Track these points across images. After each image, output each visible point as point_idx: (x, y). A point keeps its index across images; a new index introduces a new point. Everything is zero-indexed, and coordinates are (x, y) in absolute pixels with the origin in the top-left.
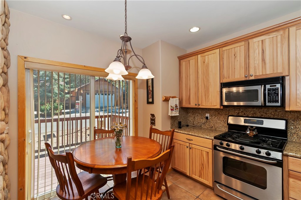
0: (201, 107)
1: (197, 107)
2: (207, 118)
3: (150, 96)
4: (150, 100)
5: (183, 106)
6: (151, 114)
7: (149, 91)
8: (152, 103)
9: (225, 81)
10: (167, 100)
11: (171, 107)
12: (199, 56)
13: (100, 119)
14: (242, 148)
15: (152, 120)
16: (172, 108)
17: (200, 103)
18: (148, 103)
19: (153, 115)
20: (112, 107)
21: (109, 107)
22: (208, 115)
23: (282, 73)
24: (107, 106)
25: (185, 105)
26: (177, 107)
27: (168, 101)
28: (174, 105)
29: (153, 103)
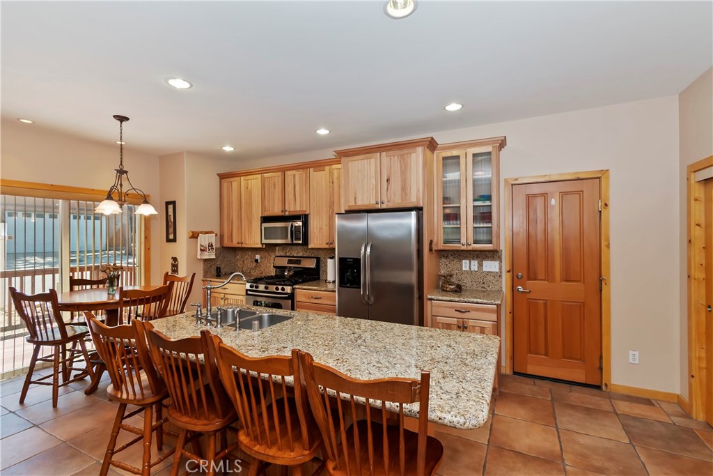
0: (244, 246)
1: (239, 245)
2: (257, 261)
3: (171, 230)
4: (171, 237)
5: (225, 246)
6: (172, 258)
7: (170, 224)
8: (174, 240)
9: (266, 214)
10: (194, 236)
11: (201, 246)
12: (242, 178)
13: (80, 273)
14: (266, 288)
15: (173, 266)
16: (202, 248)
17: (243, 240)
18: (168, 240)
19: (175, 259)
20: (102, 251)
21: (95, 252)
22: (258, 257)
23: (305, 211)
24: (92, 249)
25: (227, 243)
26: (212, 245)
27: (197, 238)
28: (206, 244)
29: (176, 241)
